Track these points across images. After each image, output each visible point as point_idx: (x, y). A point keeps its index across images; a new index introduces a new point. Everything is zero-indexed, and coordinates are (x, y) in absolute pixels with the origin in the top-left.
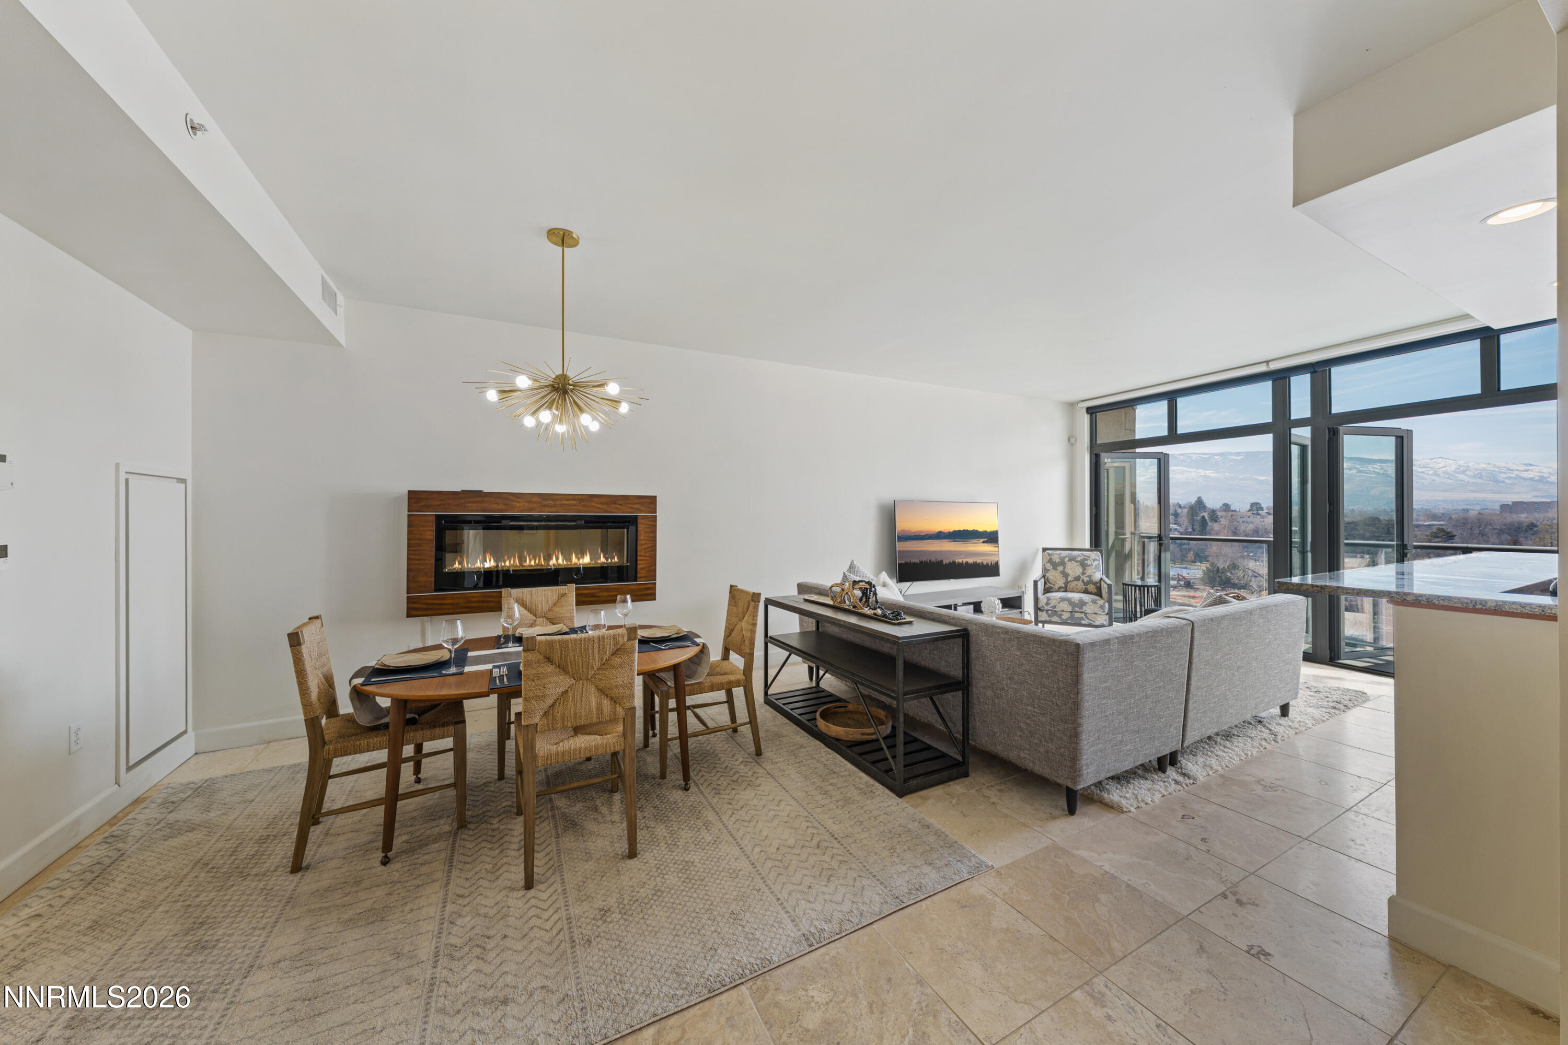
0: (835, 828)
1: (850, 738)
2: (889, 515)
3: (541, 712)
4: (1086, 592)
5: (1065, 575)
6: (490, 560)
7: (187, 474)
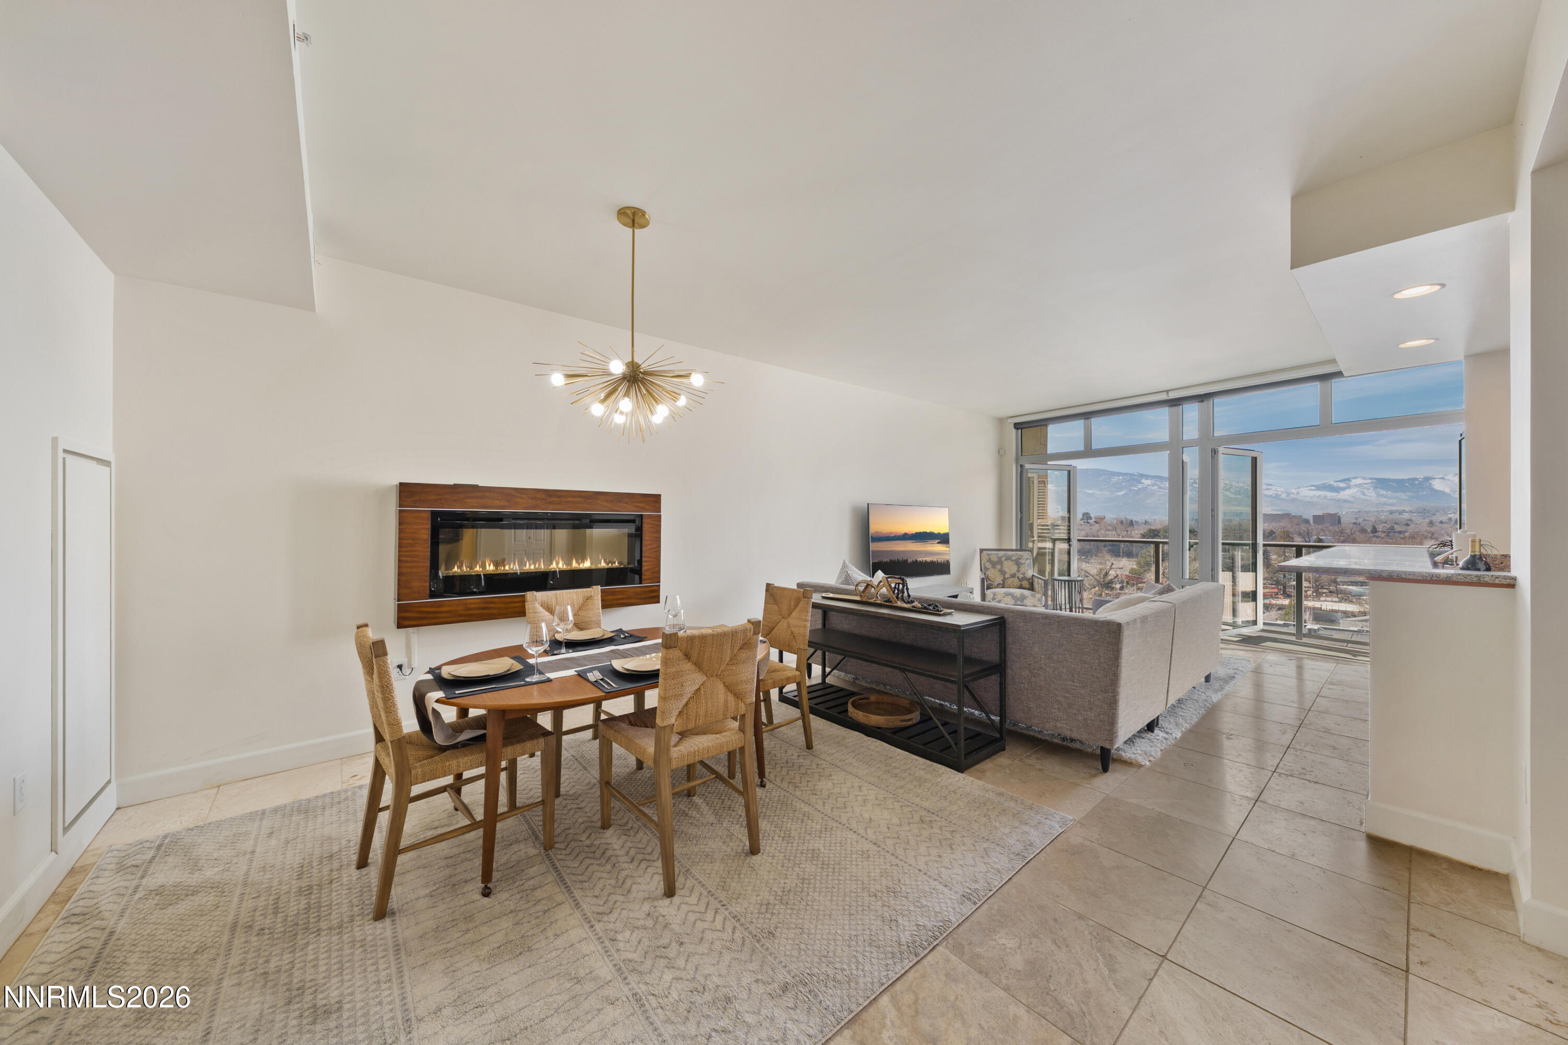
0: (926, 804)
1: (891, 725)
2: (863, 520)
3: (675, 713)
4: (1021, 587)
5: (1003, 572)
6: (489, 565)
7: (109, 456)
